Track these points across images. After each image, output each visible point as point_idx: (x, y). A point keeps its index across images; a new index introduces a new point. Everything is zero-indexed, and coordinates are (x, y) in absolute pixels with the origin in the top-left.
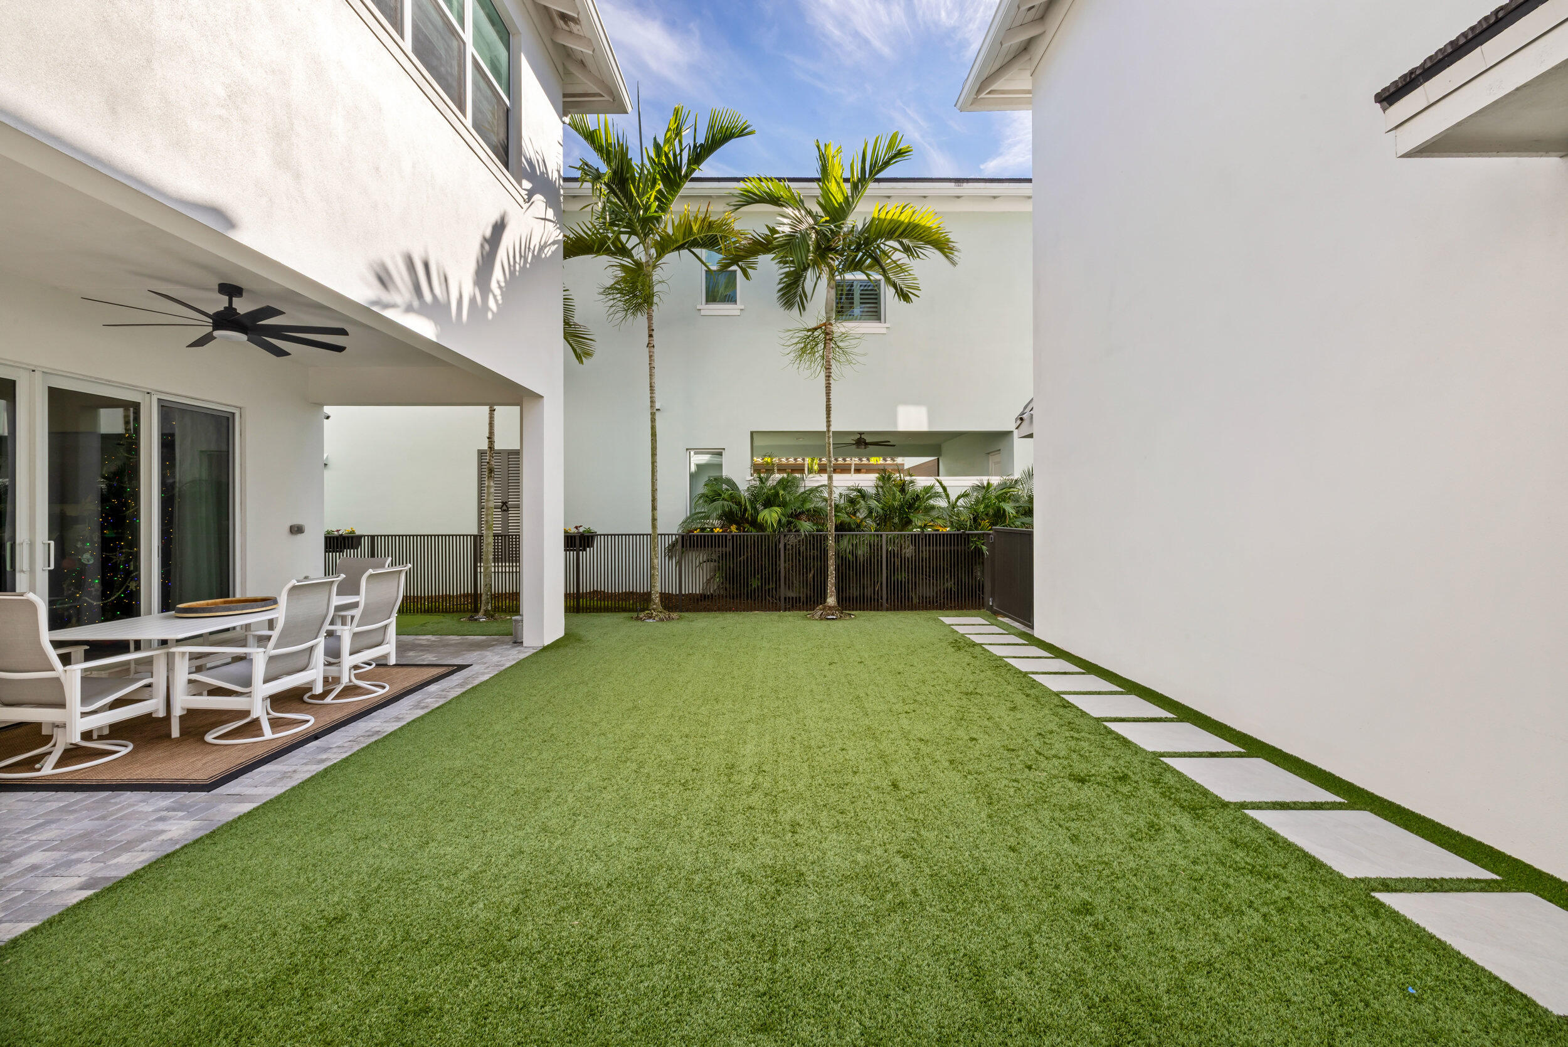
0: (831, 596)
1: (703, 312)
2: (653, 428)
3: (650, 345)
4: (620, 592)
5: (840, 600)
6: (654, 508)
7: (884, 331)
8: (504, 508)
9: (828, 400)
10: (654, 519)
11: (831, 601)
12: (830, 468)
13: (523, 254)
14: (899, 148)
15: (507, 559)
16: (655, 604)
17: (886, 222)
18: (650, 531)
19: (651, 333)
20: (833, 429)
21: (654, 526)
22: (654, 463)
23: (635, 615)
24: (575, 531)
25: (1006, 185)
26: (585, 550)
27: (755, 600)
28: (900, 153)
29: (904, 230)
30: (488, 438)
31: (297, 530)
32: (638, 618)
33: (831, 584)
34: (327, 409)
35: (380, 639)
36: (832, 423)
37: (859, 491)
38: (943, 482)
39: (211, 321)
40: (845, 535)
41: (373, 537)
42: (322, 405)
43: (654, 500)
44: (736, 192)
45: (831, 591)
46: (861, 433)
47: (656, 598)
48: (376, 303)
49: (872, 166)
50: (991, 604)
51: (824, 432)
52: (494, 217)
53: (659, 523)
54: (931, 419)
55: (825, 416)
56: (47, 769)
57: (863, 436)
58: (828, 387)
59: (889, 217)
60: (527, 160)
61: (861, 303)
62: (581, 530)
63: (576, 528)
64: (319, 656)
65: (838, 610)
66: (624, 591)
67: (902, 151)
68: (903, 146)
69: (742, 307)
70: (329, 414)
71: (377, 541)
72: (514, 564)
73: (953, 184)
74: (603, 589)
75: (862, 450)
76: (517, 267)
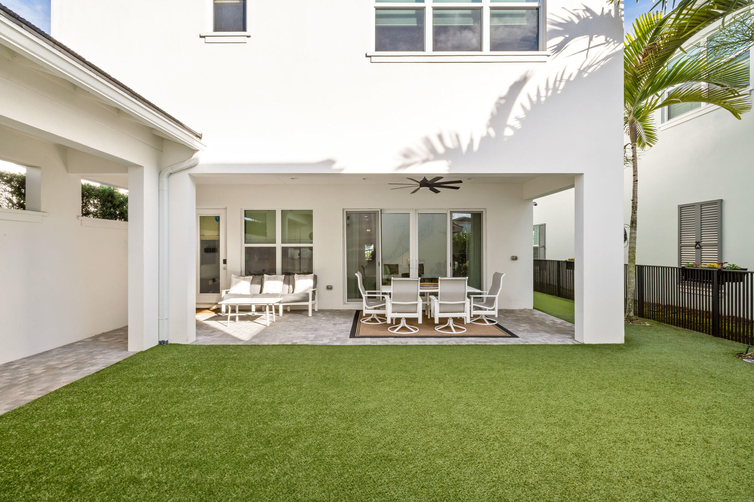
8: (698, 246)
13: (551, 87)
31: (514, 258)
76: (543, 99)
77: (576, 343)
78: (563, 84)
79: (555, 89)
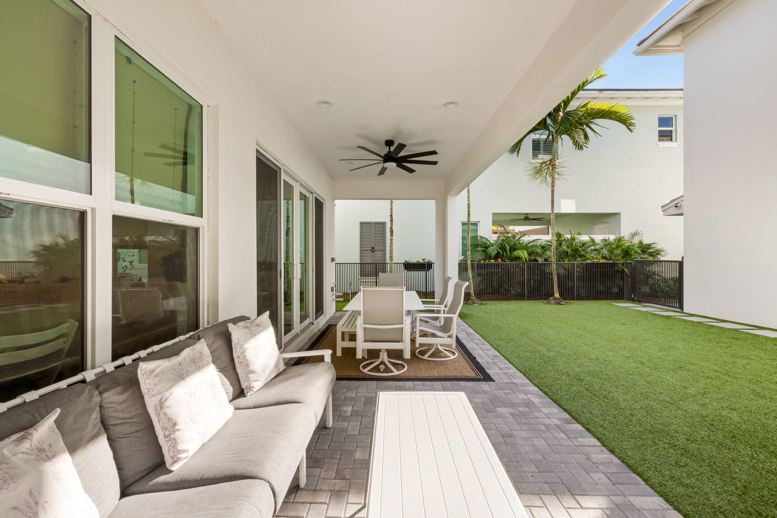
0: (557, 293)
2: (469, 211)
4: (429, 291)
5: (561, 295)
8: (373, 250)
9: (553, 197)
11: (557, 295)
14: (601, 74)
15: (373, 275)
17: (595, 110)
20: (555, 212)
24: (423, 261)
25: (624, 92)
26: (429, 270)
27: (502, 295)
28: (600, 77)
29: (604, 115)
30: (390, 216)
31: (333, 260)
33: (556, 287)
34: (336, 201)
36: (554, 209)
39: (383, 159)
42: (335, 199)
45: (556, 291)
46: (527, 214)
50: (633, 297)
51: (550, 213)
55: (551, 205)
58: (553, 191)
59: (597, 107)
61: (544, 150)
62: (426, 261)
66: (431, 291)
72: (375, 278)
73: (598, 92)
74: (420, 290)
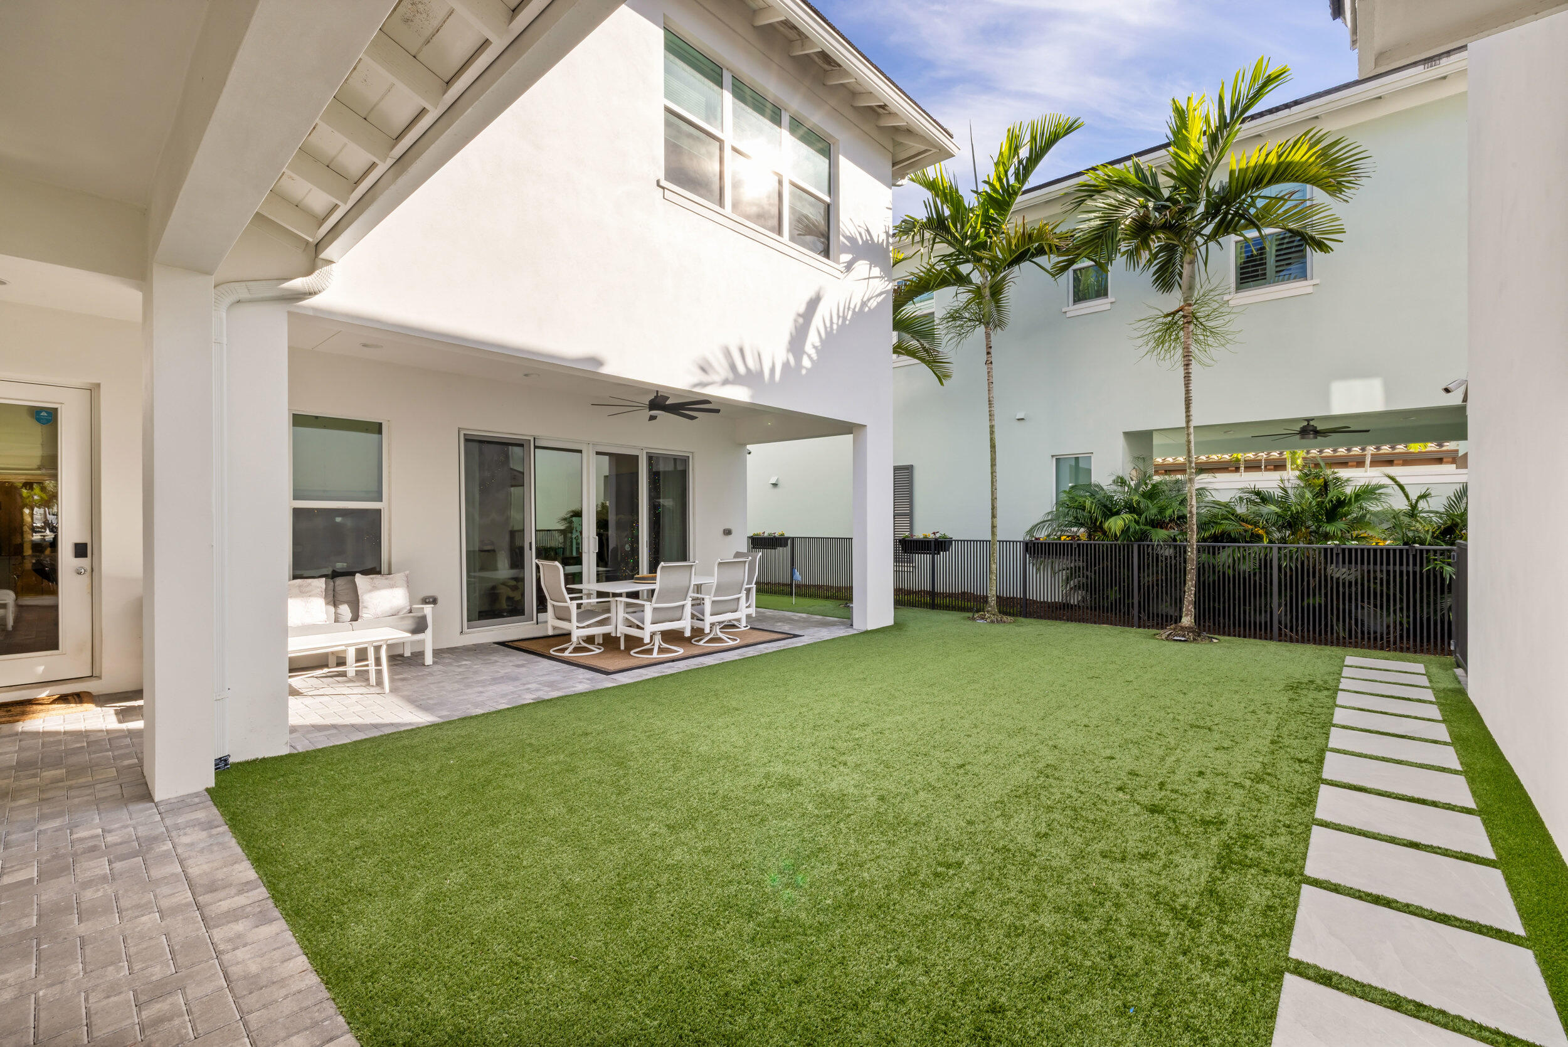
0: (1187, 615)
1: (1068, 315)
2: (992, 440)
3: (989, 363)
5: (1198, 619)
6: (994, 516)
7: (1310, 290)
9: (1188, 392)
10: (993, 527)
11: (1187, 620)
12: (1190, 468)
13: (841, 314)
14: (1266, 75)
16: (991, 606)
17: (1250, 171)
18: (989, 538)
19: (990, 350)
21: (993, 533)
22: (993, 473)
23: (970, 615)
24: (932, 536)
26: (939, 553)
28: (1269, 80)
31: (728, 532)
32: (973, 619)
33: (1189, 602)
34: (749, 447)
35: (735, 608)
37: (1258, 493)
38: (1398, 479)
40: (1224, 547)
41: (793, 538)
42: (745, 445)
43: (993, 508)
44: (1071, 190)
45: (1188, 610)
46: (1308, 420)
47: (993, 601)
48: (696, 385)
49: (1234, 109)
50: (1453, 648)
52: (810, 294)
53: (999, 531)
54: (1388, 394)
55: (1184, 411)
56: (566, 654)
57: (1312, 423)
58: (1187, 378)
59: (1252, 164)
60: (847, 238)
62: (938, 535)
63: (934, 533)
64: (688, 611)
65: (1193, 632)
67: (1272, 77)
68: (1273, 70)
69: (1113, 300)
70: (751, 450)
71: (797, 542)
75: (1310, 440)
76: (835, 327)
77: (856, 632)
78: (850, 313)
79: (845, 318)
